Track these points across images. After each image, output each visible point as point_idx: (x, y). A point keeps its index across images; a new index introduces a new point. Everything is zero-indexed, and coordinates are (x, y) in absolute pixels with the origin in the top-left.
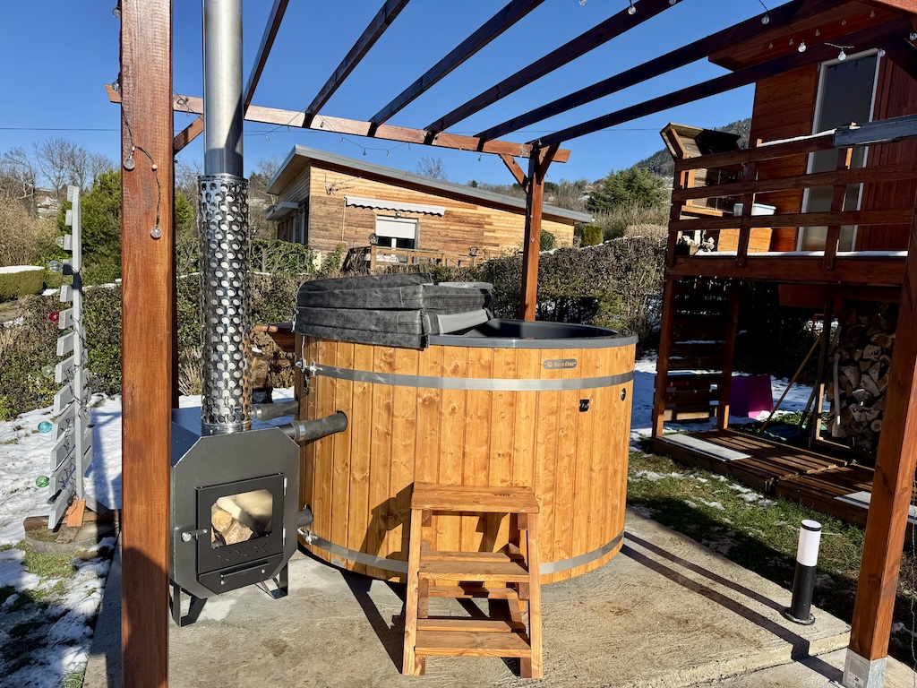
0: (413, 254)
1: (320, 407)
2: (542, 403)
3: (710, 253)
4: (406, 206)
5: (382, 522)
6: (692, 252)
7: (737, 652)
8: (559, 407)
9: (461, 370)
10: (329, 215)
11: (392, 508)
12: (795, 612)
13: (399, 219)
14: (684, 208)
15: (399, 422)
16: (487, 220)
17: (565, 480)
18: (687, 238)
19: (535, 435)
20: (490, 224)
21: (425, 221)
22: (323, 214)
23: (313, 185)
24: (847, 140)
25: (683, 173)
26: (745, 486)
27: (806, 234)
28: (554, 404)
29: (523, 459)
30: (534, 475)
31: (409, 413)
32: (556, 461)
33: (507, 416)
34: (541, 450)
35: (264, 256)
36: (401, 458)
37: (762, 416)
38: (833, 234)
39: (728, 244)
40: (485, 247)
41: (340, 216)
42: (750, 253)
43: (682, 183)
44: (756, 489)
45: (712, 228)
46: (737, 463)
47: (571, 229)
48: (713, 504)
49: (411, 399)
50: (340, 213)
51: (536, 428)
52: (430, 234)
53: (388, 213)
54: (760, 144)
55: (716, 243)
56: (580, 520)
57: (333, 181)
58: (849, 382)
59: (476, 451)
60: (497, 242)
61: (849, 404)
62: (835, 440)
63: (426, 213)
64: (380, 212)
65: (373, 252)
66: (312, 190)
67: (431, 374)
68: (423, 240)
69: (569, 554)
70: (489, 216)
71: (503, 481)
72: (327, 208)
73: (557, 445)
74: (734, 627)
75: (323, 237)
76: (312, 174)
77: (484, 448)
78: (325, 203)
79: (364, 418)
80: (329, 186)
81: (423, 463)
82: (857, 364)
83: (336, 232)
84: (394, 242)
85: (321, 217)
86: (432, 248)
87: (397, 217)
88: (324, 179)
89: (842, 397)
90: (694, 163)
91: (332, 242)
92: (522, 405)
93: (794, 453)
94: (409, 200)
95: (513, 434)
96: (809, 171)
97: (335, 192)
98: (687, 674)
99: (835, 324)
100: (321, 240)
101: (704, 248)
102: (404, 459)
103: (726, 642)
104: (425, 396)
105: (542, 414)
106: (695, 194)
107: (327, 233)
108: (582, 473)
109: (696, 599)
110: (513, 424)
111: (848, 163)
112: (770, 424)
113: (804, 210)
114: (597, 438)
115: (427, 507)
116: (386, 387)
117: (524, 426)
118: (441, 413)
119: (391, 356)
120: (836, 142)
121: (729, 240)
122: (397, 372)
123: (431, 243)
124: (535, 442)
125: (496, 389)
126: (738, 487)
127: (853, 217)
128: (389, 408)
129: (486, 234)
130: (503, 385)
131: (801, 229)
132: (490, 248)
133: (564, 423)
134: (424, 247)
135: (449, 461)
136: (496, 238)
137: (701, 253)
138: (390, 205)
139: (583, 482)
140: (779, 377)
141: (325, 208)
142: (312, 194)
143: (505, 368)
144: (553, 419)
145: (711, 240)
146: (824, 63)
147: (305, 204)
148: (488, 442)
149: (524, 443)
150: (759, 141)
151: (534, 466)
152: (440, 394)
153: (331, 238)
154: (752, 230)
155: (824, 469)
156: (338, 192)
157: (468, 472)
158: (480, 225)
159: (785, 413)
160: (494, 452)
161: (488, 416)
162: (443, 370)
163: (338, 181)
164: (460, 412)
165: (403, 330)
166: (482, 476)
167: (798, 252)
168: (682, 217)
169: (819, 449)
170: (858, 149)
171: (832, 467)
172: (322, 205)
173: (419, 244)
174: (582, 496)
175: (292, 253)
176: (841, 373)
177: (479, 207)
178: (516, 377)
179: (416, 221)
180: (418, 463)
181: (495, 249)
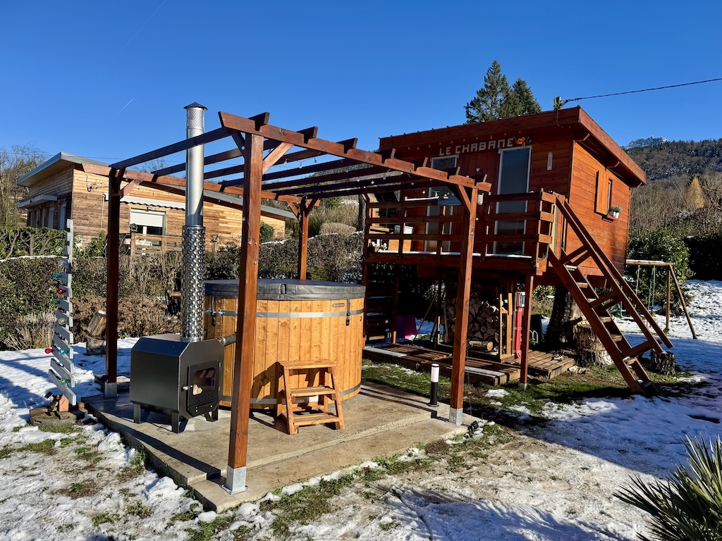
0: (160, 239)
1: (224, 331)
2: (332, 322)
3: (385, 251)
4: (156, 202)
5: (261, 382)
6: (376, 250)
7: (412, 416)
8: (338, 324)
9: (298, 309)
10: (90, 208)
11: (266, 374)
12: (432, 403)
13: (149, 212)
14: (371, 228)
15: (270, 334)
16: (221, 214)
17: (341, 356)
18: (373, 243)
19: (330, 337)
20: (224, 218)
21: (171, 214)
22: (84, 207)
23: (75, 184)
24: (442, 203)
25: (370, 209)
26: (407, 368)
27: (428, 243)
28: (336, 323)
29: (325, 347)
30: (329, 354)
31: (275, 330)
32: (337, 348)
33: (318, 328)
34: (332, 343)
35: (32, 240)
36: (271, 351)
37: (411, 338)
38: (439, 245)
39: (393, 248)
40: (220, 234)
41: (99, 208)
42: (404, 252)
43: (370, 215)
44: (412, 369)
45: (385, 238)
46: (401, 358)
47: (283, 223)
48: (394, 377)
49: (276, 323)
50: (99, 206)
51: (330, 333)
52: (176, 223)
53: (141, 207)
54: (406, 199)
55: (387, 246)
56: (347, 373)
57: (94, 181)
58: (451, 315)
59: (305, 345)
60: (229, 231)
61: (451, 325)
62: (446, 344)
63: (172, 208)
64: (134, 206)
65: (133, 238)
66: (74, 187)
67: (285, 311)
68: (170, 229)
69: (342, 389)
70: (222, 212)
71: (317, 357)
72: (88, 202)
73: (338, 341)
74: (410, 410)
75: (84, 225)
76: (75, 175)
77: (309, 343)
78: (86, 198)
80: (89, 185)
81: (281, 352)
82: (453, 306)
83: (96, 221)
84: (145, 230)
85: (82, 209)
86: (177, 234)
87: (148, 210)
88: (85, 180)
89: (448, 322)
90: (374, 205)
91: (92, 228)
92: (324, 324)
93: (429, 352)
94: (158, 197)
95: (321, 336)
96: (428, 215)
97: (95, 190)
98: (395, 423)
99: (443, 287)
100: (82, 227)
101: (382, 249)
102: (272, 351)
103: (408, 414)
104: (282, 321)
105: (332, 327)
106: (375, 221)
107: (87, 222)
108: (347, 353)
109: (394, 404)
110: (321, 332)
111: (444, 213)
112: (415, 342)
113: (427, 233)
114: (352, 338)
115: (291, 368)
116: (263, 319)
117: (325, 333)
118: (289, 329)
119: (265, 304)
120: (439, 203)
121: (394, 244)
122: (269, 312)
123: (177, 231)
124: (329, 340)
125: (312, 317)
126: (404, 369)
127: (447, 237)
128: (265, 328)
129: (220, 225)
130: (316, 315)
131: (426, 241)
132: (224, 235)
133: (340, 331)
134: (170, 233)
135: (293, 350)
136: (228, 228)
137: (381, 251)
138: (142, 201)
139: (347, 357)
140: (419, 318)
141: (85, 202)
142: (74, 190)
143: (317, 307)
144: (336, 329)
145: (385, 244)
146: (433, 158)
147: (68, 198)
148: (310, 340)
149: (325, 340)
150: (406, 198)
151: (329, 350)
152: (289, 320)
153: (91, 225)
154: (404, 241)
155: (441, 357)
156: (97, 190)
157: (302, 355)
158: (216, 218)
159: (423, 335)
160: (313, 345)
161: (310, 329)
162: (290, 310)
163: (98, 181)
164: (298, 328)
165: (273, 292)
166: (308, 356)
167: (425, 252)
168: (371, 232)
169: (440, 348)
170: (448, 208)
171: (445, 357)
172: (83, 200)
173: (167, 231)
174: (347, 363)
175: (58, 238)
176: (447, 310)
177: (215, 205)
178: (322, 311)
179: (163, 214)
180: (279, 352)
181: (228, 236)
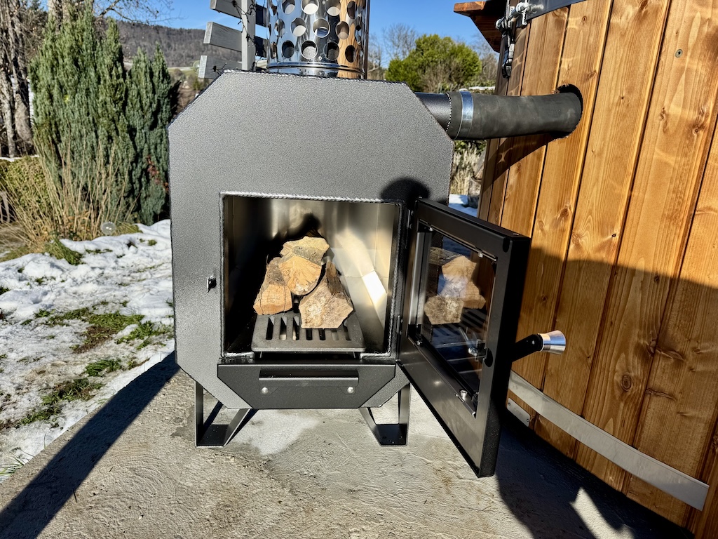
79: (630, 91)
